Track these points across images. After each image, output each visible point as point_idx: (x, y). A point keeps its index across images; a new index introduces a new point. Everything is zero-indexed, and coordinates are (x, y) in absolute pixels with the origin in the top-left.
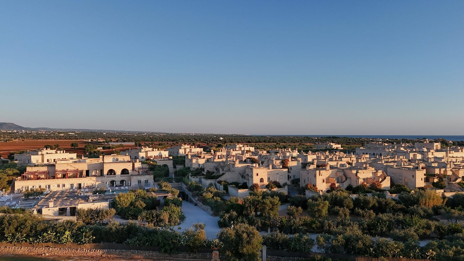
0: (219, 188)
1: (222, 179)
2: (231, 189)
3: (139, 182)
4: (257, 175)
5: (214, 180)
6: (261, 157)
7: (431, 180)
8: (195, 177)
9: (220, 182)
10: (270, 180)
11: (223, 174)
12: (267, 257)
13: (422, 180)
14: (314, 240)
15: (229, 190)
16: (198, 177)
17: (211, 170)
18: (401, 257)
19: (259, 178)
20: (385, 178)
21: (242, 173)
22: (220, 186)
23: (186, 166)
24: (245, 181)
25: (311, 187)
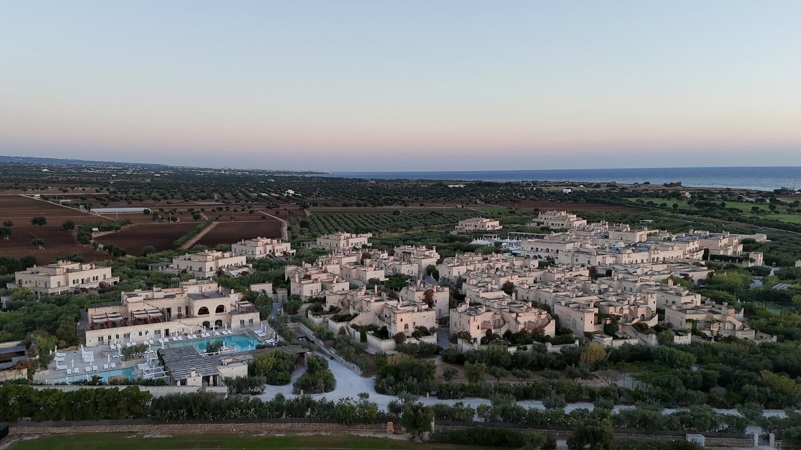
0: (353, 333)
1: (355, 321)
2: (371, 338)
3: (242, 322)
4: (402, 320)
5: (346, 322)
6: (387, 267)
7: (603, 321)
8: (318, 316)
9: (354, 326)
10: (416, 325)
11: (356, 315)
12: (435, 427)
13: (591, 323)
14: (475, 410)
15: (368, 338)
16: (321, 316)
17: (335, 305)
18: (548, 424)
19: (403, 323)
20: (549, 322)
21: (378, 313)
22: (355, 332)
23: (292, 292)
24: (385, 325)
25: (464, 336)
